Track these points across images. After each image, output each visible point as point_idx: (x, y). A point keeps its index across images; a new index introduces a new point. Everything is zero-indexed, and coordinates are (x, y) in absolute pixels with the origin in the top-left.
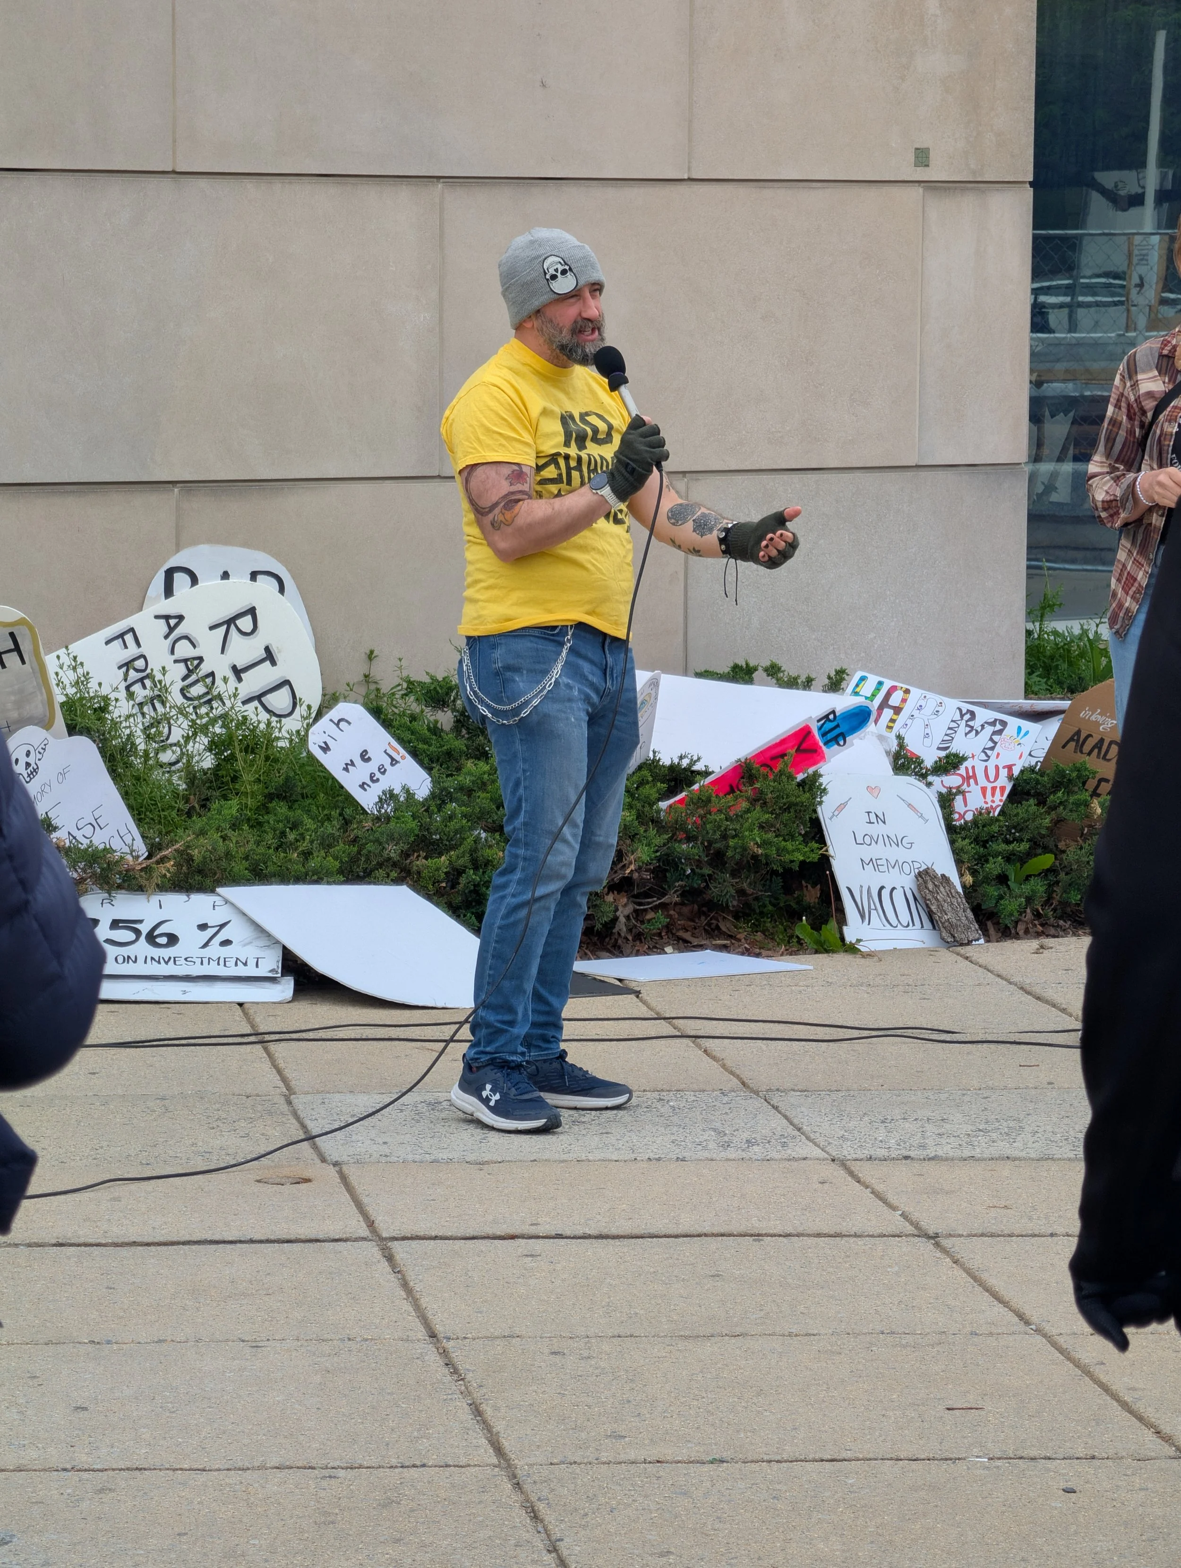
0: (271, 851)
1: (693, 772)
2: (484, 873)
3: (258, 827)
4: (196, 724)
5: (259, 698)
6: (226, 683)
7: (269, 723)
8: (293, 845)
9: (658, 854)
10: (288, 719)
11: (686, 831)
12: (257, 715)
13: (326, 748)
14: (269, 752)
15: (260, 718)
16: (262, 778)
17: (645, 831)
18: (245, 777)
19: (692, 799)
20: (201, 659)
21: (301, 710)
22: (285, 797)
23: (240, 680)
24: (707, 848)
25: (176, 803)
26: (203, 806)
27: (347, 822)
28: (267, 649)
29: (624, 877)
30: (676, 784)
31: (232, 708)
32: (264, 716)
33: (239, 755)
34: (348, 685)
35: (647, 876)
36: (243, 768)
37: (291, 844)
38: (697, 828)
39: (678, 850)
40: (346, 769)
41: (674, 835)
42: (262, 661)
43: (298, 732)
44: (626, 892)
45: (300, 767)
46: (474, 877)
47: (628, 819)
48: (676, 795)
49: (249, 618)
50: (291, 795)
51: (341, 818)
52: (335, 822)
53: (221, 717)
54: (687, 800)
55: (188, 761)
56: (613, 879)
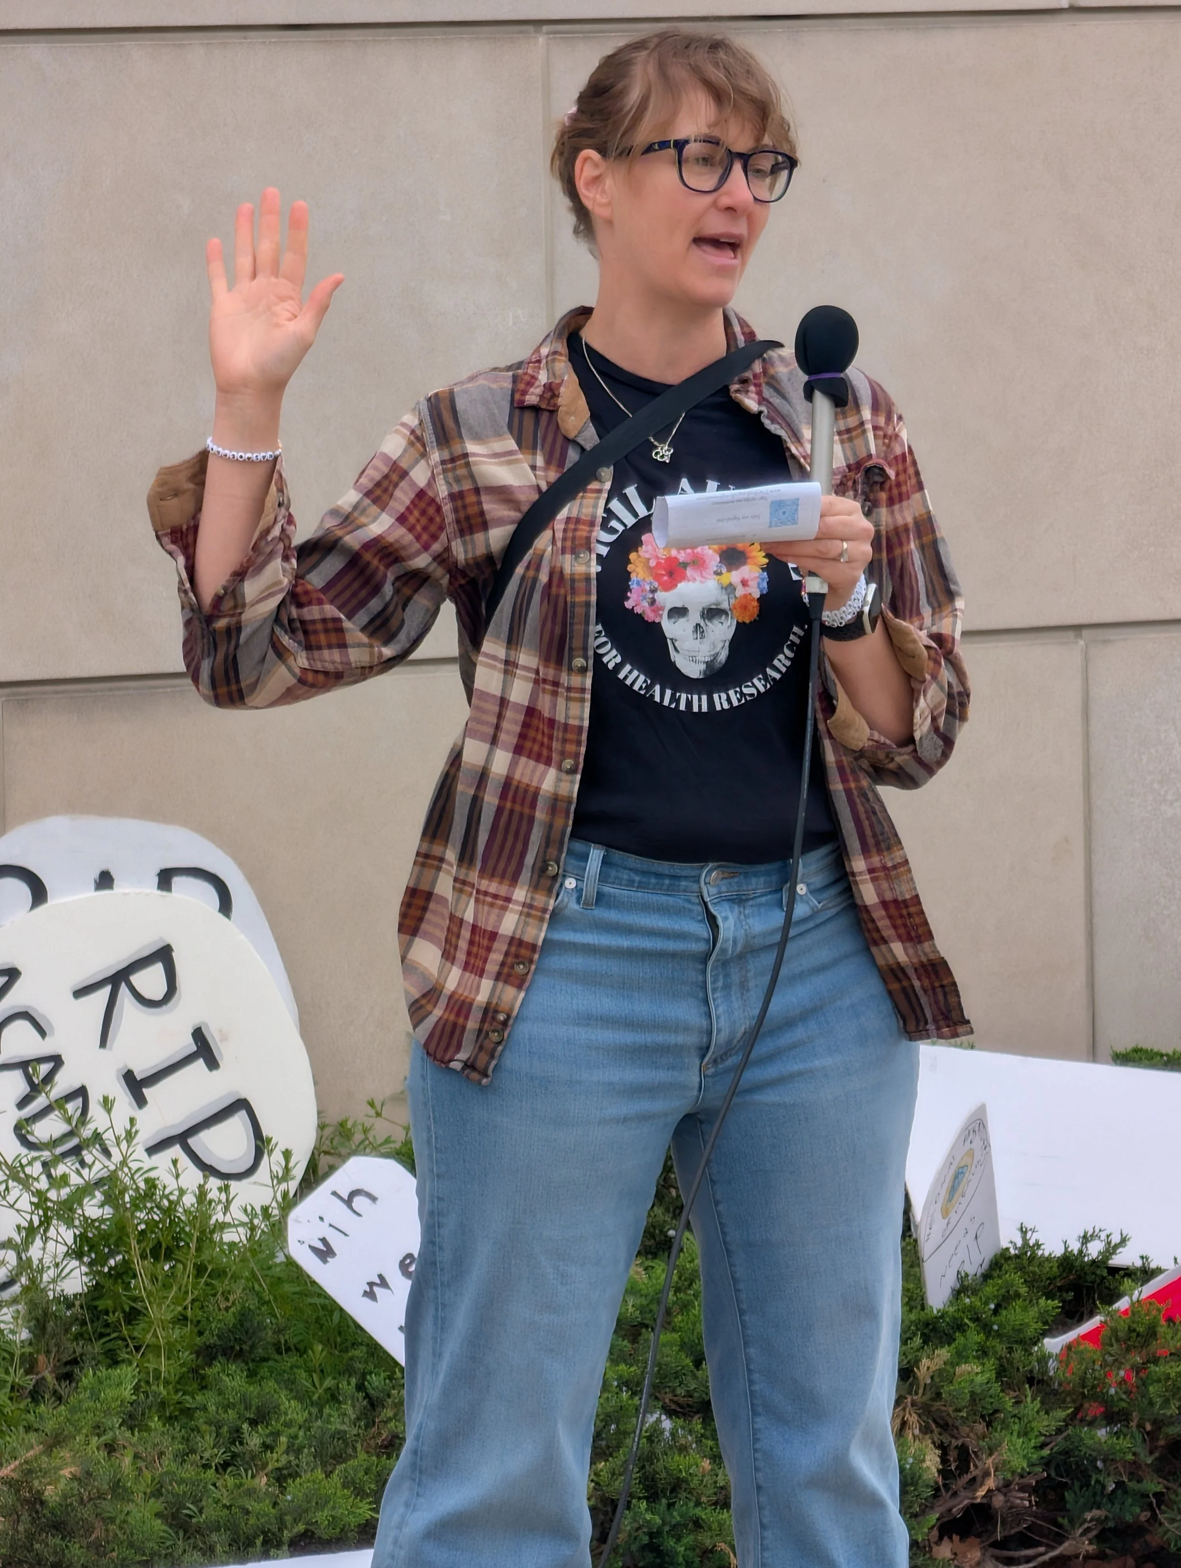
0: (211, 1473)
1: (1114, 1271)
2: (670, 1506)
3: (184, 1420)
4: (47, 1199)
5: (182, 1138)
6: (109, 1111)
7: (202, 1194)
8: (254, 1462)
9: (1046, 1452)
10: (245, 1182)
11: (1106, 1401)
12: (177, 1176)
13: (325, 1252)
14: (206, 1256)
15: (184, 1182)
16: (189, 1313)
17: (1018, 1403)
18: (153, 1312)
19: (1114, 1331)
20: (57, 1061)
21: (273, 1162)
22: (240, 1355)
23: (141, 1101)
24: (1152, 1436)
25: (7, 1372)
26: (68, 1377)
27: (374, 1404)
28: (198, 1035)
29: (973, 1505)
30: (1078, 1298)
31: (124, 1163)
32: (192, 1177)
33: (138, 1265)
34: (371, 1104)
35: (1022, 1500)
36: (149, 1294)
37: (253, 1458)
38: (1128, 1393)
39: (1090, 1442)
40: (370, 1295)
41: (1078, 1410)
42: (187, 1060)
43: (265, 1210)
44: (979, 1536)
45: (271, 1285)
46: (648, 1517)
47: (979, 1379)
48: (1080, 1320)
49: (157, 970)
50: (253, 1347)
51: (361, 1395)
52: (348, 1408)
53: (99, 1183)
54: (1106, 1332)
55: (32, 1280)
56: (950, 1510)
